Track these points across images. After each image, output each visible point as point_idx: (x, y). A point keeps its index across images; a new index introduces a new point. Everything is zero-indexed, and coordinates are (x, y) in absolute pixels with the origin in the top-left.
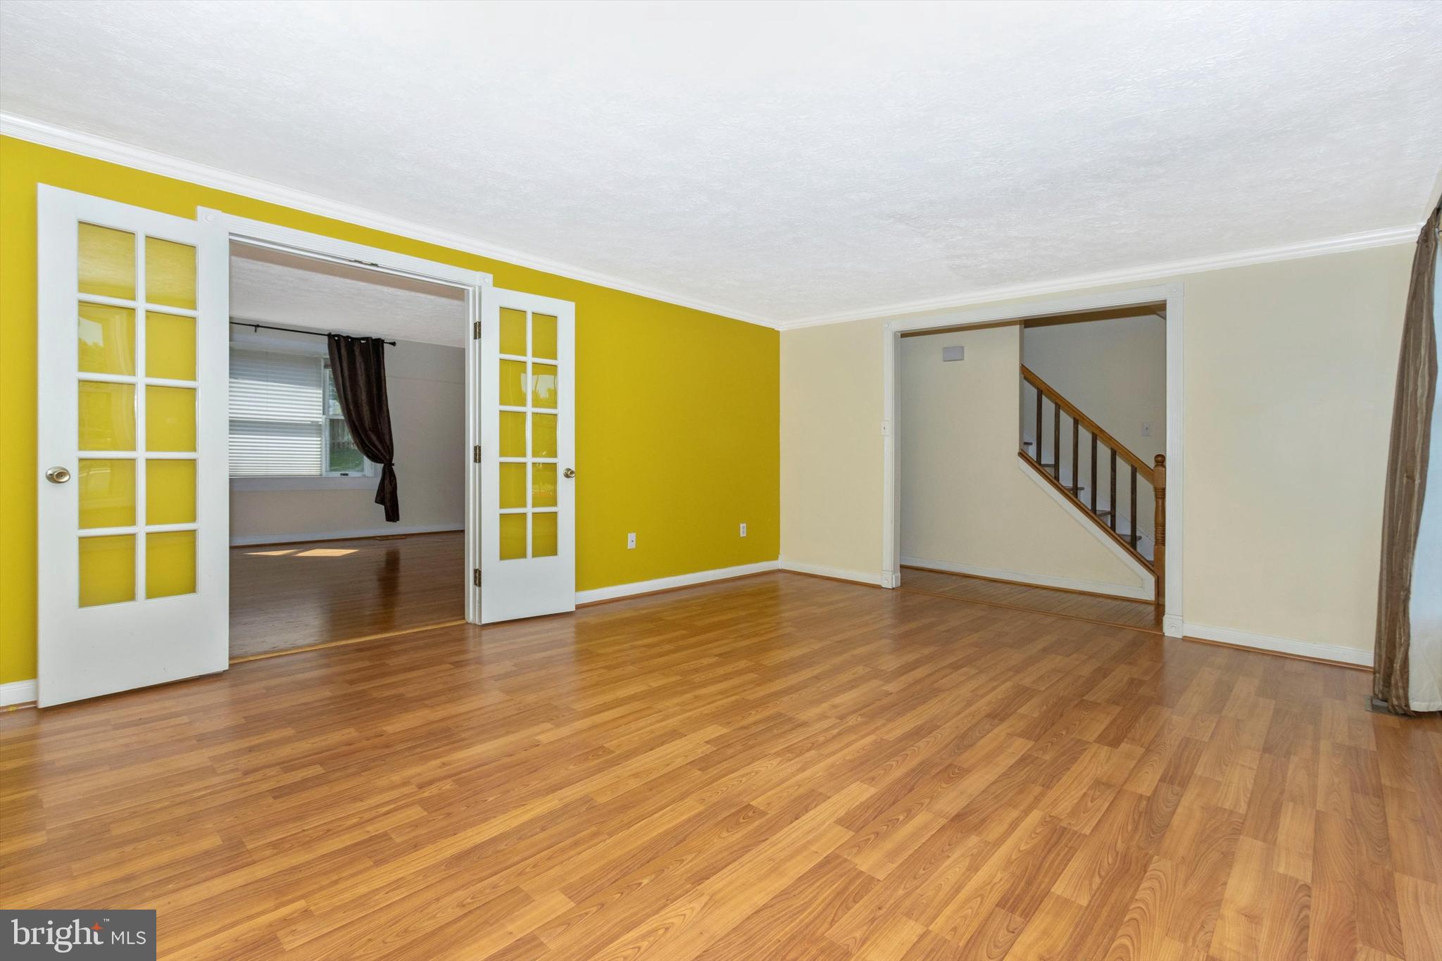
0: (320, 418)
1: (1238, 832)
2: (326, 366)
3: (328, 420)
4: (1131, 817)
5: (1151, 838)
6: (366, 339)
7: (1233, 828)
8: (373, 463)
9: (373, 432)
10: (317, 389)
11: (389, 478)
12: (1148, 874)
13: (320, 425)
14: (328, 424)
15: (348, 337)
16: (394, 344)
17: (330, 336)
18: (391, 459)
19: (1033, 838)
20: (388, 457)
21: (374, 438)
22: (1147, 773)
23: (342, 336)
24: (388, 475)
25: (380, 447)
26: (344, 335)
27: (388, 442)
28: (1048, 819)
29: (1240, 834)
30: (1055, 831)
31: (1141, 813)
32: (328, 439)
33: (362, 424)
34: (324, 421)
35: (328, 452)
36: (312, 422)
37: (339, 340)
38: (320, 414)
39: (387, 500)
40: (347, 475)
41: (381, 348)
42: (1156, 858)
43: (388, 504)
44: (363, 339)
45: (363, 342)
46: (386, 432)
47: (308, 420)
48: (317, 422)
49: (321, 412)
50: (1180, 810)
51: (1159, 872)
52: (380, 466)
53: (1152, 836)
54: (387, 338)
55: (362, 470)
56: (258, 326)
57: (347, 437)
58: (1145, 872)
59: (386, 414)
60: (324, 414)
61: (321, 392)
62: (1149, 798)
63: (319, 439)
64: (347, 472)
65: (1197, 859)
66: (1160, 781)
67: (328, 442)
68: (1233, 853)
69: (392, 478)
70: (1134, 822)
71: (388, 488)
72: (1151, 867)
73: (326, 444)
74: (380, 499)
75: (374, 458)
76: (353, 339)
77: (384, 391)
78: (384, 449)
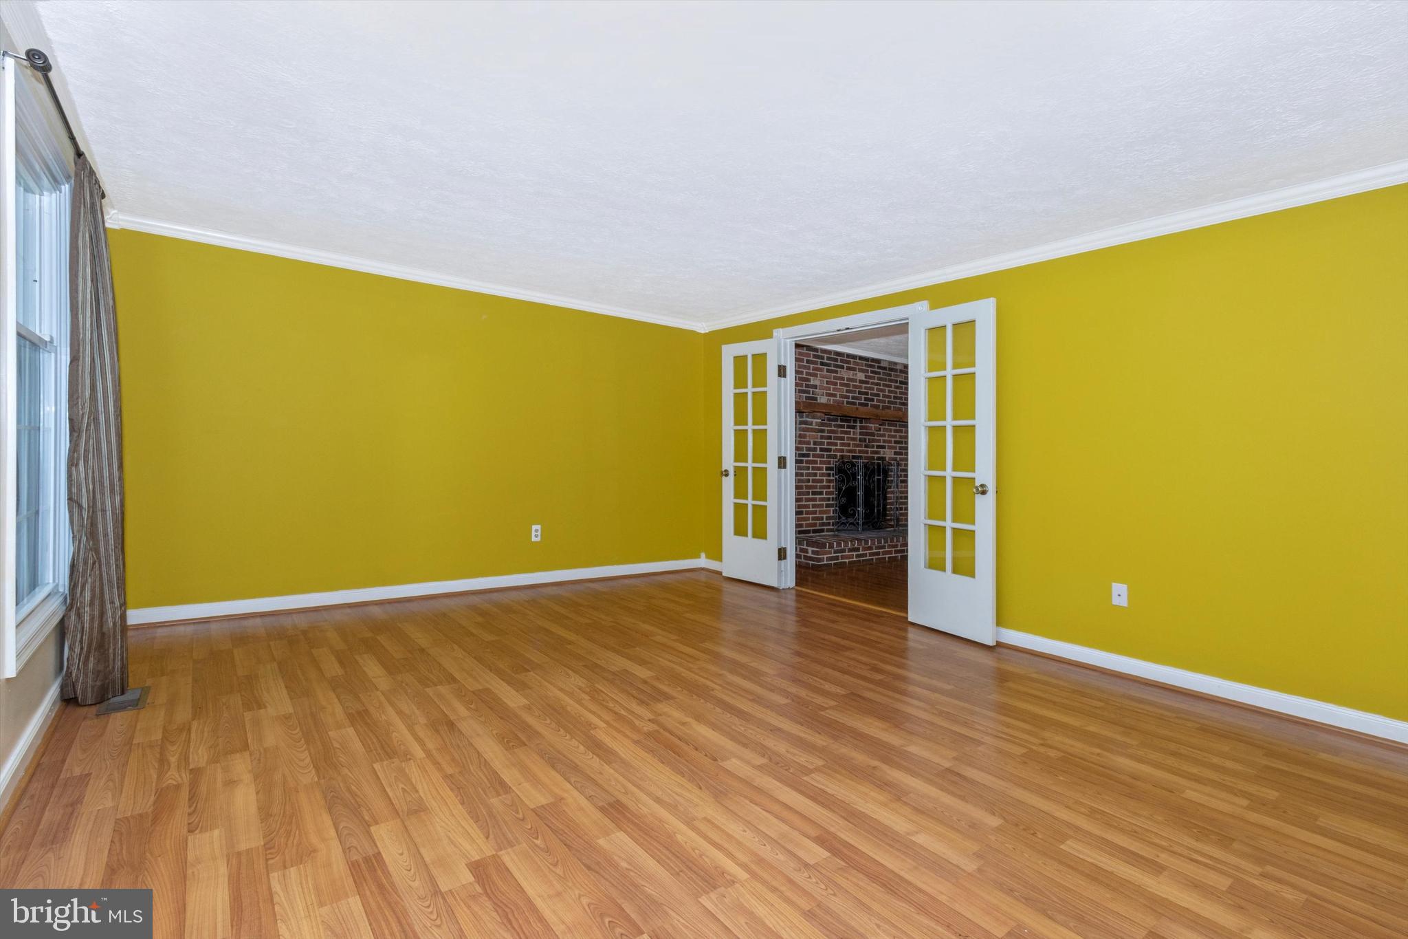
1: (267, 846)
4: (363, 797)
5: (332, 791)
7: (273, 848)
12: (312, 766)
19: (398, 742)
22: (402, 854)
28: (408, 757)
29: (265, 845)
30: (393, 753)
31: (360, 806)
42: (316, 779)
50: (333, 833)
51: (306, 771)
53: (332, 794)
58: (314, 767)
62: (369, 826)
65: (288, 798)
66: (379, 853)
68: (262, 821)
70: (356, 795)
72: (314, 771)
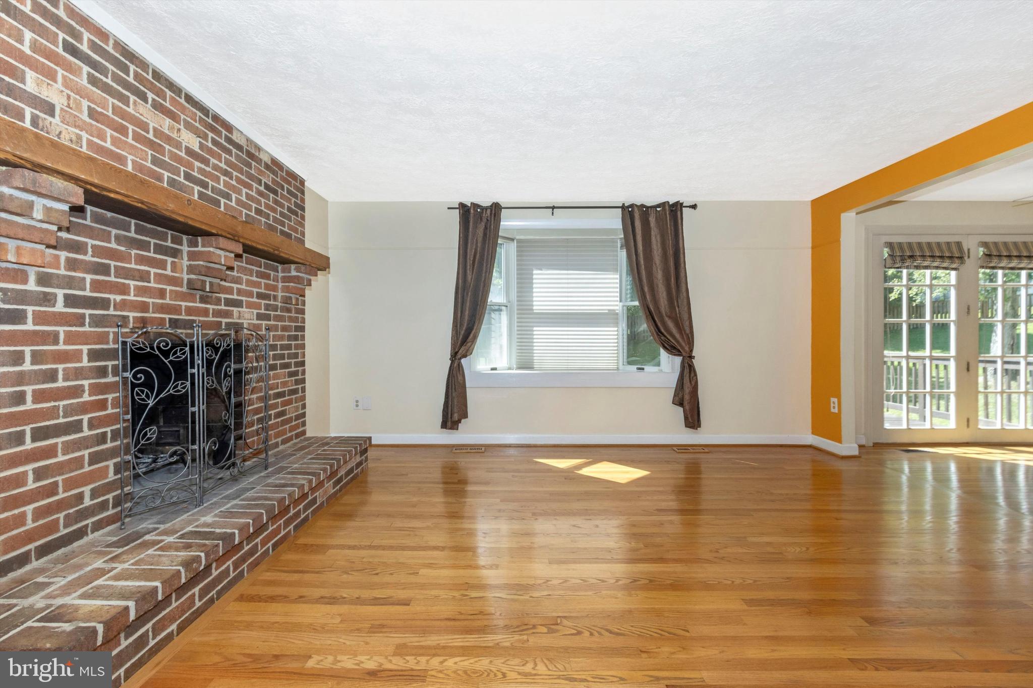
0: (617, 305)
2: (622, 247)
3: (625, 308)
6: (663, 205)
8: (670, 356)
9: (669, 317)
10: (614, 274)
11: (688, 374)
13: (617, 314)
14: (625, 312)
15: (643, 206)
16: (694, 207)
17: (623, 207)
18: (691, 351)
20: (687, 348)
21: (671, 325)
23: (636, 205)
24: (687, 371)
25: (678, 336)
26: (639, 204)
27: (688, 331)
32: (625, 328)
33: (657, 308)
34: (621, 308)
35: (625, 344)
36: (609, 310)
37: (633, 210)
38: (617, 301)
39: (686, 403)
40: (643, 369)
41: (679, 213)
43: (687, 407)
44: (659, 206)
45: (658, 209)
46: (686, 316)
47: (605, 309)
48: (614, 310)
49: (618, 299)
52: (678, 360)
54: (687, 200)
55: (658, 365)
56: (553, 208)
57: (643, 326)
59: (685, 294)
60: (621, 301)
61: (618, 276)
63: (616, 329)
64: (643, 367)
67: (625, 333)
69: (692, 375)
71: (687, 388)
73: (623, 335)
74: (679, 401)
75: (673, 349)
76: (647, 208)
77: (682, 265)
78: (683, 338)
